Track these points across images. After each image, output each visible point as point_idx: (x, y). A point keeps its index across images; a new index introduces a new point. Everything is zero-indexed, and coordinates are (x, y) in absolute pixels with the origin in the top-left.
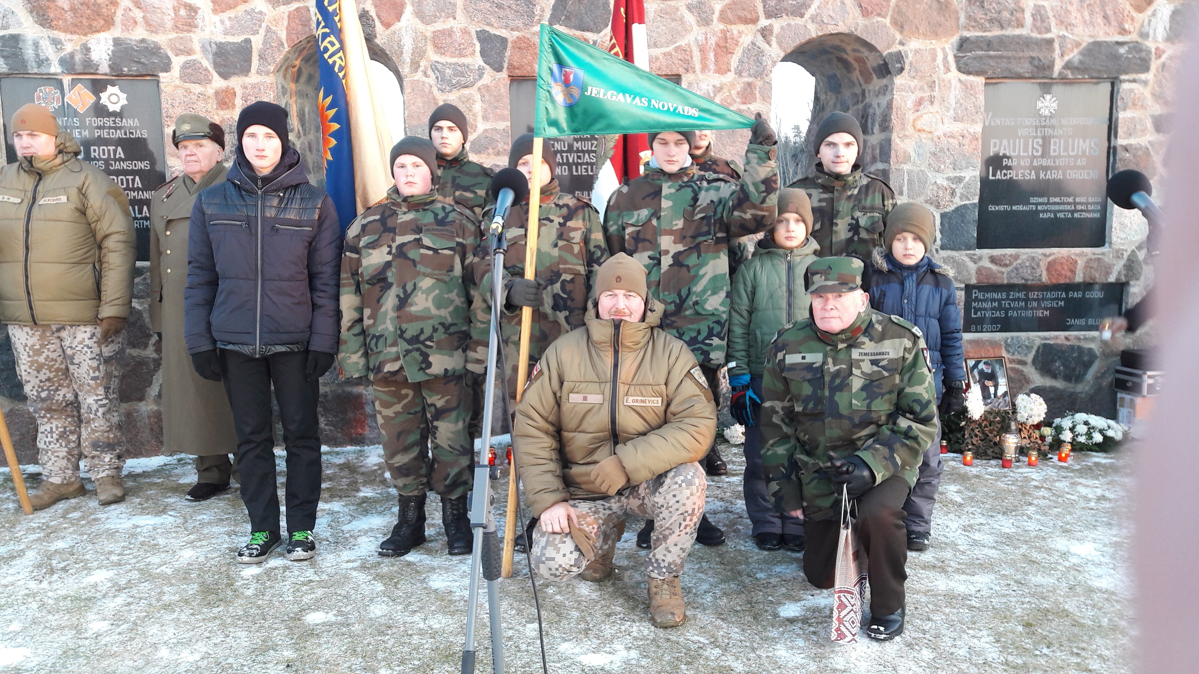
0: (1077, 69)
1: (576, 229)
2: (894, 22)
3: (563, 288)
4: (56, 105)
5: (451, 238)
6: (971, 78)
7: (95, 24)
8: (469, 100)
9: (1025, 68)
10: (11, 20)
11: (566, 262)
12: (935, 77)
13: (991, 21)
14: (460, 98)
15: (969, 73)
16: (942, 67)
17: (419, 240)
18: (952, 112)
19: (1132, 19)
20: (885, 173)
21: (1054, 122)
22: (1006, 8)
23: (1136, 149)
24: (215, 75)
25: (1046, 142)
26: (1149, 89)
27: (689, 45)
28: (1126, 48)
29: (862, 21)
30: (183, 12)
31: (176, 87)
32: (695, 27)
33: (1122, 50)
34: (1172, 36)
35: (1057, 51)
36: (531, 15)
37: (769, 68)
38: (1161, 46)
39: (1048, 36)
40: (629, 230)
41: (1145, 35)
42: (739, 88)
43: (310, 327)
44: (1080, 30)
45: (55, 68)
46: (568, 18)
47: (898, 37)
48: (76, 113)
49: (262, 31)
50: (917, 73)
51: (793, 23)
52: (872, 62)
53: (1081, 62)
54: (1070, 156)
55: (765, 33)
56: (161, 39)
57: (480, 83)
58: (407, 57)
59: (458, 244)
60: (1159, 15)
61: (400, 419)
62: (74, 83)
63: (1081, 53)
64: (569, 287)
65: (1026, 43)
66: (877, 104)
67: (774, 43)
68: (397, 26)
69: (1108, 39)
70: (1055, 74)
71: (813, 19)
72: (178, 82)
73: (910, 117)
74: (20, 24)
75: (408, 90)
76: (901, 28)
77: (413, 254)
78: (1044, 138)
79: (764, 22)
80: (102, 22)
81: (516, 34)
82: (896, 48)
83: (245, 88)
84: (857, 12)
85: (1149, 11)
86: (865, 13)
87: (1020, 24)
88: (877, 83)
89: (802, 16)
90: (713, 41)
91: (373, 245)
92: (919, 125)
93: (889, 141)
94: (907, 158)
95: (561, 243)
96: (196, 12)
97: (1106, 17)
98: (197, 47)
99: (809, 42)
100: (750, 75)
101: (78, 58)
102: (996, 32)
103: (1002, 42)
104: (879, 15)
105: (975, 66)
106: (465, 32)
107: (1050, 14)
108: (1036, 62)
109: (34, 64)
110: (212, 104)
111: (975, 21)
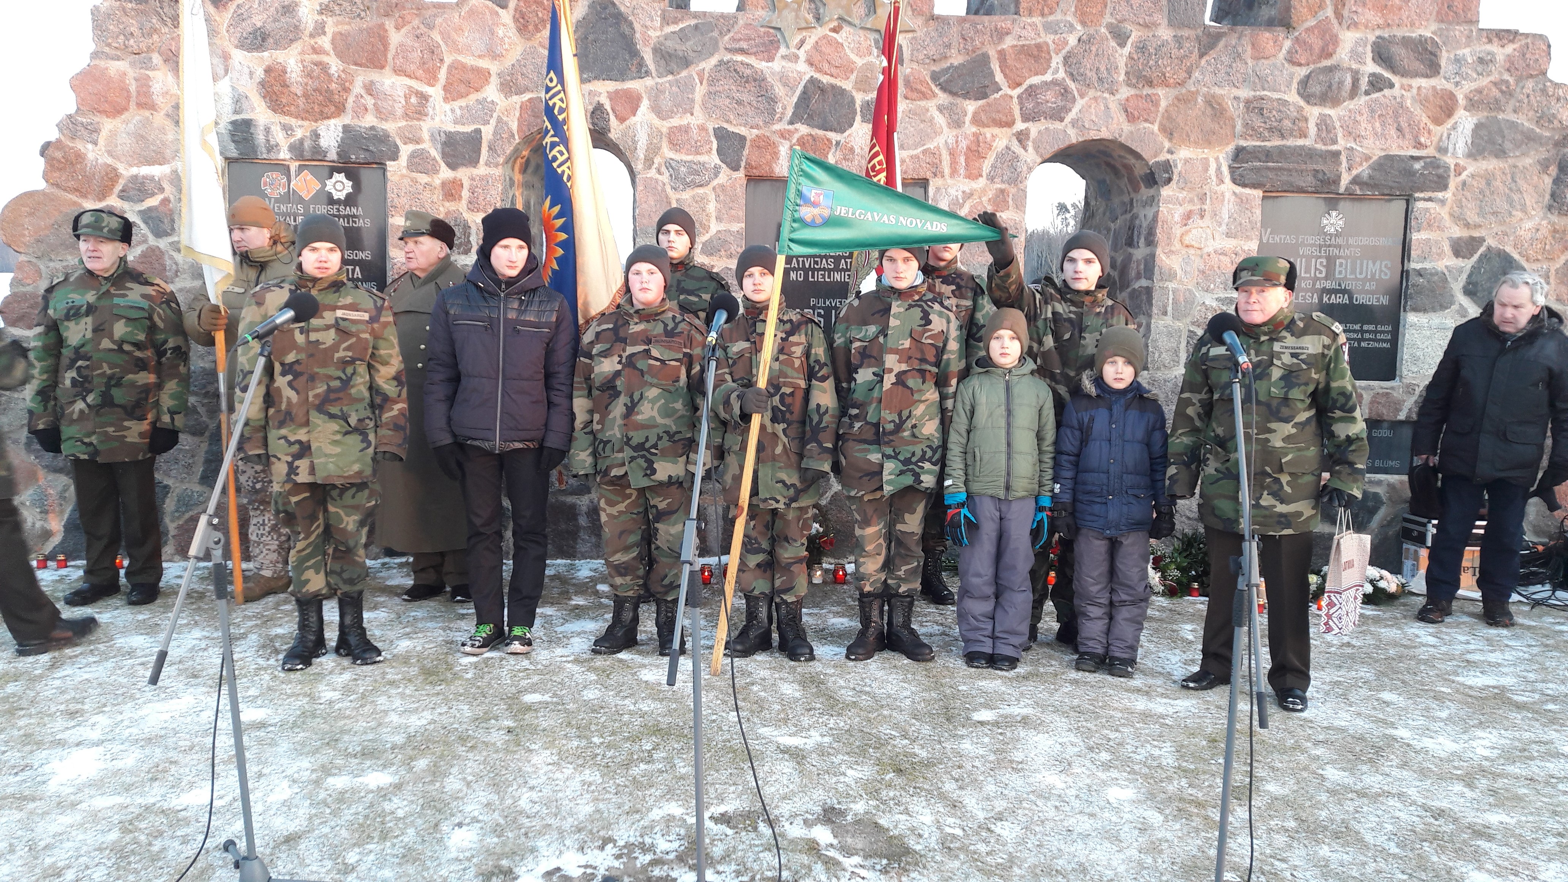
0: (1366, 184)
1: (798, 344)
2: (1163, 129)
3: (782, 401)
4: (282, 191)
5: (679, 350)
6: (1247, 191)
7: (326, 110)
8: (702, 201)
9: (1308, 181)
10: (245, 105)
11: (786, 377)
12: (1206, 189)
13: (1270, 130)
14: (693, 197)
15: (1244, 185)
16: (1214, 178)
17: (647, 351)
18: (1224, 227)
19: (1429, 132)
20: (1149, 291)
21: (1340, 241)
22: (1288, 117)
23: (1432, 274)
24: (443, 165)
25: (1331, 262)
26: (1447, 208)
27: (938, 148)
28: (1422, 163)
29: (1127, 127)
30: (413, 100)
31: (403, 176)
32: (946, 129)
33: (1417, 166)
34: (1476, 151)
35: (1344, 164)
36: (772, 113)
37: (1023, 174)
38: (1462, 163)
39: (1334, 148)
40: (857, 344)
41: (1443, 150)
42: (990, 194)
43: (546, 425)
44: (1369, 142)
45: (284, 154)
46: (810, 117)
47: (1167, 145)
48: (301, 200)
49: (493, 122)
50: (1185, 184)
51: (1051, 127)
52: (1139, 170)
53: (1370, 177)
54: (1357, 279)
55: (1022, 137)
56: (390, 127)
57: (715, 183)
58: (641, 154)
59: (685, 354)
60: (1460, 129)
61: (623, 518)
62: (301, 168)
63: (1370, 167)
64: (788, 400)
65: (1310, 154)
66: (1144, 214)
67: (1030, 149)
68: (633, 120)
69: (1402, 153)
70: (1342, 190)
71: (1074, 123)
72: (404, 171)
73: (1178, 231)
74: (253, 109)
75: (640, 188)
76: (1170, 135)
77: (641, 364)
78: (1328, 258)
79: (1020, 126)
80: (333, 108)
81: (755, 132)
82: (1163, 157)
83: (473, 179)
84: (1122, 117)
85: (1450, 123)
86: (1131, 118)
87: (1303, 135)
88: (1145, 192)
89: (1062, 120)
90: (964, 144)
91: (605, 354)
92: (1187, 240)
93: (1153, 256)
94: (1172, 276)
95: (782, 357)
96: (427, 100)
97: (1399, 129)
98: (426, 136)
99: (1071, 147)
100: (1003, 182)
101: (307, 144)
102: (1276, 142)
103: (1282, 153)
104: (1146, 120)
105: (1252, 177)
106: (702, 128)
107: (1337, 124)
108: (1320, 176)
109: (264, 150)
110: (438, 196)
111: (1253, 129)
